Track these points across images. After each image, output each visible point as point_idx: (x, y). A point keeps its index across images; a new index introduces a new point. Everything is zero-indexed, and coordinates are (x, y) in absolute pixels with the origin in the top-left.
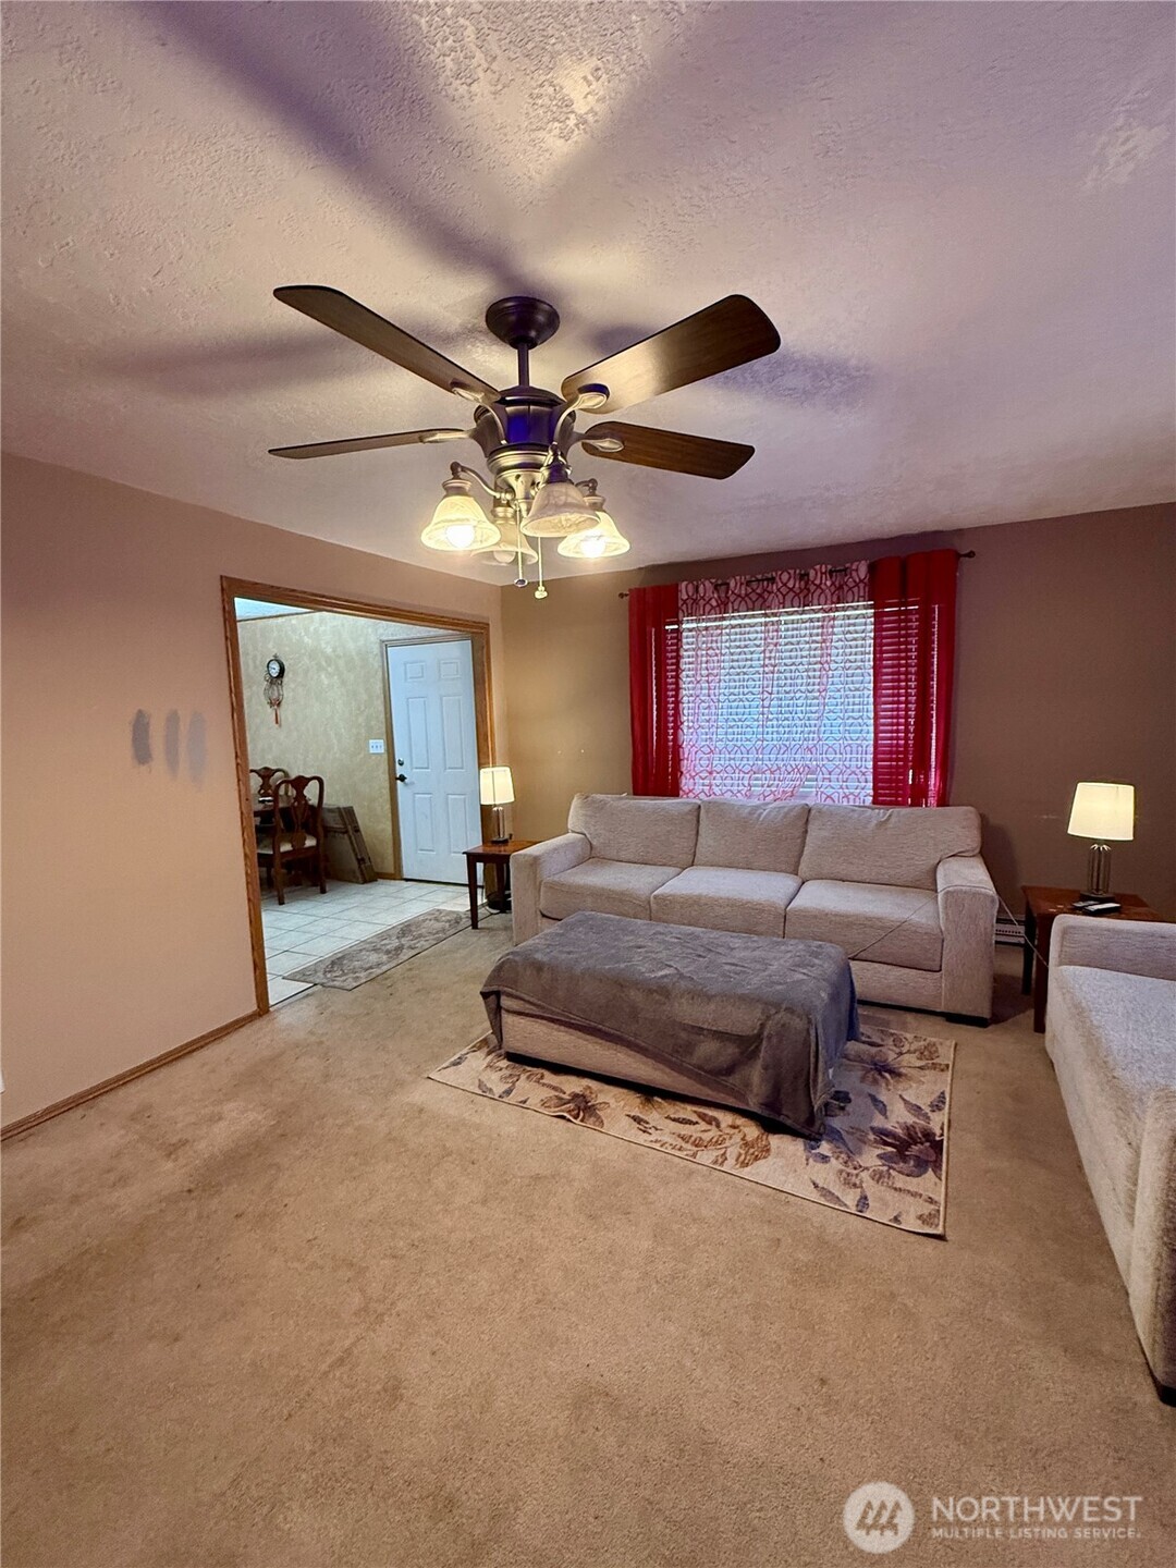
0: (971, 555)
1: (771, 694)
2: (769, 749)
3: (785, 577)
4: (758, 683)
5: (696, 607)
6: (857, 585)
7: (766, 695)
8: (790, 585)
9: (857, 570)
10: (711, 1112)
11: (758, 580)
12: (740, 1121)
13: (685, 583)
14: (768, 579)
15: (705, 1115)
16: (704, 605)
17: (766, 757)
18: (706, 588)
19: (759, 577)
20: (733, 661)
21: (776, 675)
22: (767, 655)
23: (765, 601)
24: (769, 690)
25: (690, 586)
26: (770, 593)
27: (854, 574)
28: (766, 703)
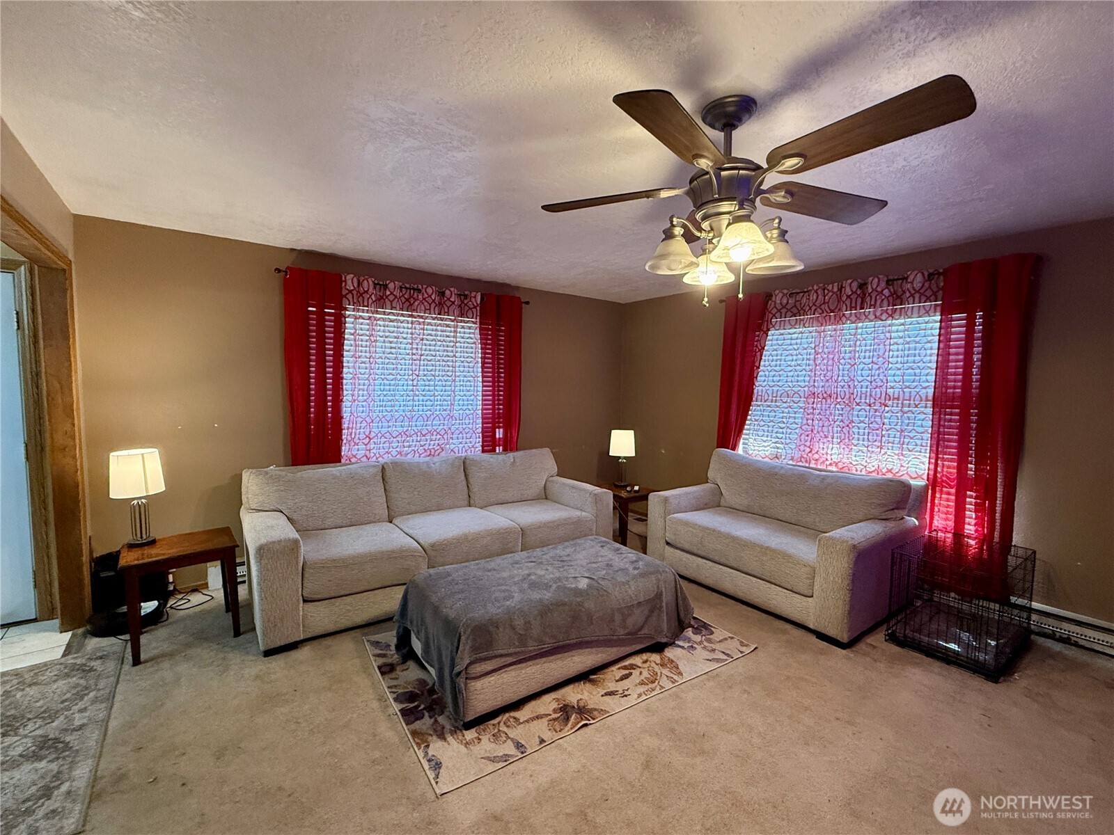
0: (527, 303)
1: (418, 376)
2: (416, 417)
3: (429, 290)
4: (404, 367)
5: (360, 298)
6: (475, 307)
7: (415, 377)
8: (433, 297)
9: (475, 297)
10: (627, 663)
11: (406, 288)
12: (645, 656)
13: (352, 276)
14: (414, 289)
15: (625, 666)
16: (368, 299)
17: (414, 424)
18: (368, 284)
19: (408, 286)
20: (391, 348)
21: (422, 362)
22: (415, 346)
23: (411, 305)
24: (417, 372)
25: (355, 280)
26: (416, 300)
27: (473, 300)
28: (415, 383)
